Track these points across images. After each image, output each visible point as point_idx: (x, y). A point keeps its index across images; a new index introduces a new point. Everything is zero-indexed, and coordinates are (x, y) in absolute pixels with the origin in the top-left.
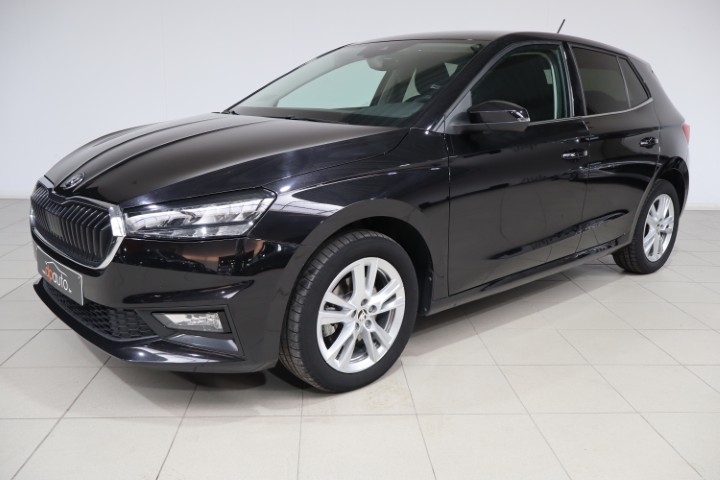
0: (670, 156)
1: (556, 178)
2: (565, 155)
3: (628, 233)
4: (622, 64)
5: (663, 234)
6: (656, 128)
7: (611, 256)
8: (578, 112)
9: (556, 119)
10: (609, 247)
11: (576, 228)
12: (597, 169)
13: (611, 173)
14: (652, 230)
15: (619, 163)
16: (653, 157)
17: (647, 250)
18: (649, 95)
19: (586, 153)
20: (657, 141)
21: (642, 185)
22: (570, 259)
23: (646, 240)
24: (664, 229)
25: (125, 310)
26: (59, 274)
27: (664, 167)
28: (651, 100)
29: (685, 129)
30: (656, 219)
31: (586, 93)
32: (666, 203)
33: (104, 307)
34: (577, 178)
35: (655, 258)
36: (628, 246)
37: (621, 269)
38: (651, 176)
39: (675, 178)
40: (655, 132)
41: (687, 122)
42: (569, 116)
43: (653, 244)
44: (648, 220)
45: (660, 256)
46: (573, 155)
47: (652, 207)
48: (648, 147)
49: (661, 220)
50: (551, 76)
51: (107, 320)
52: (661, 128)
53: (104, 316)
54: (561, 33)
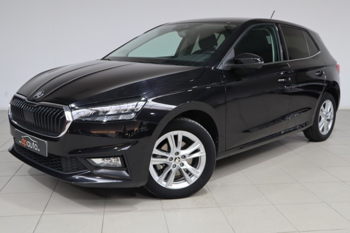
0: (331, 81)
1: (272, 93)
2: (279, 80)
3: (311, 120)
4: (305, 34)
5: (329, 120)
6: (323, 66)
7: (302, 133)
8: (285, 58)
9: (274, 62)
10: (303, 127)
11: (283, 118)
12: (294, 88)
13: (301, 90)
14: (323, 119)
15: (305, 84)
16: (322, 81)
17: (321, 129)
18: (319, 50)
19: (290, 79)
20: (324, 73)
21: (317, 96)
22: (279, 134)
23: (320, 124)
24: (329, 118)
25: (71, 158)
26: (32, 142)
27: (327, 86)
28: (319, 52)
29: (337, 67)
30: (324, 113)
31: (288, 49)
32: (329, 104)
33: (59, 157)
34: (283, 92)
35: (325, 133)
36: (311, 127)
37: (308, 140)
38: (321, 91)
39: (333, 92)
40: (323, 68)
41: (338, 63)
42: (280, 60)
43: (323, 125)
44: (320, 114)
45: (327, 132)
46: (283, 80)
47: (322, 107)
48: (319, 76)
49: (327, 113)
50: (270, 40)
51: (60, 164)
52: (326, 66)
53: (58, 162)
54: (272, 18)
